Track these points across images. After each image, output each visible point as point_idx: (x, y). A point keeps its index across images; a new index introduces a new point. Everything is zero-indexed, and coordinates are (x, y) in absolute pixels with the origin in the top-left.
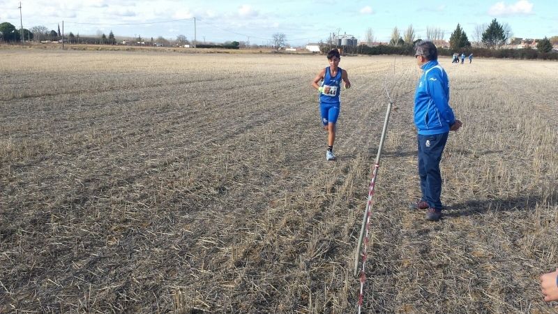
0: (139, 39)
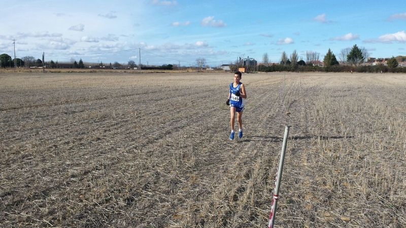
0: (101, 64)
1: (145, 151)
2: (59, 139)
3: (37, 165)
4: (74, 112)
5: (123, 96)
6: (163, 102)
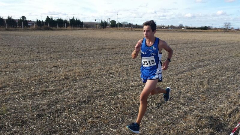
0: (163, 26)
1: (176, 77)
2: (129, 66)
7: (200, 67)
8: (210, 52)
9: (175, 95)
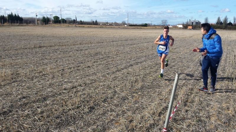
0: (107, 23)
3: (48, 80)
4: (82, 50)
5: (113, 41)
6: (134, 46)
7: (137, 63)
8: (147, 49)
9: (109, 96)
